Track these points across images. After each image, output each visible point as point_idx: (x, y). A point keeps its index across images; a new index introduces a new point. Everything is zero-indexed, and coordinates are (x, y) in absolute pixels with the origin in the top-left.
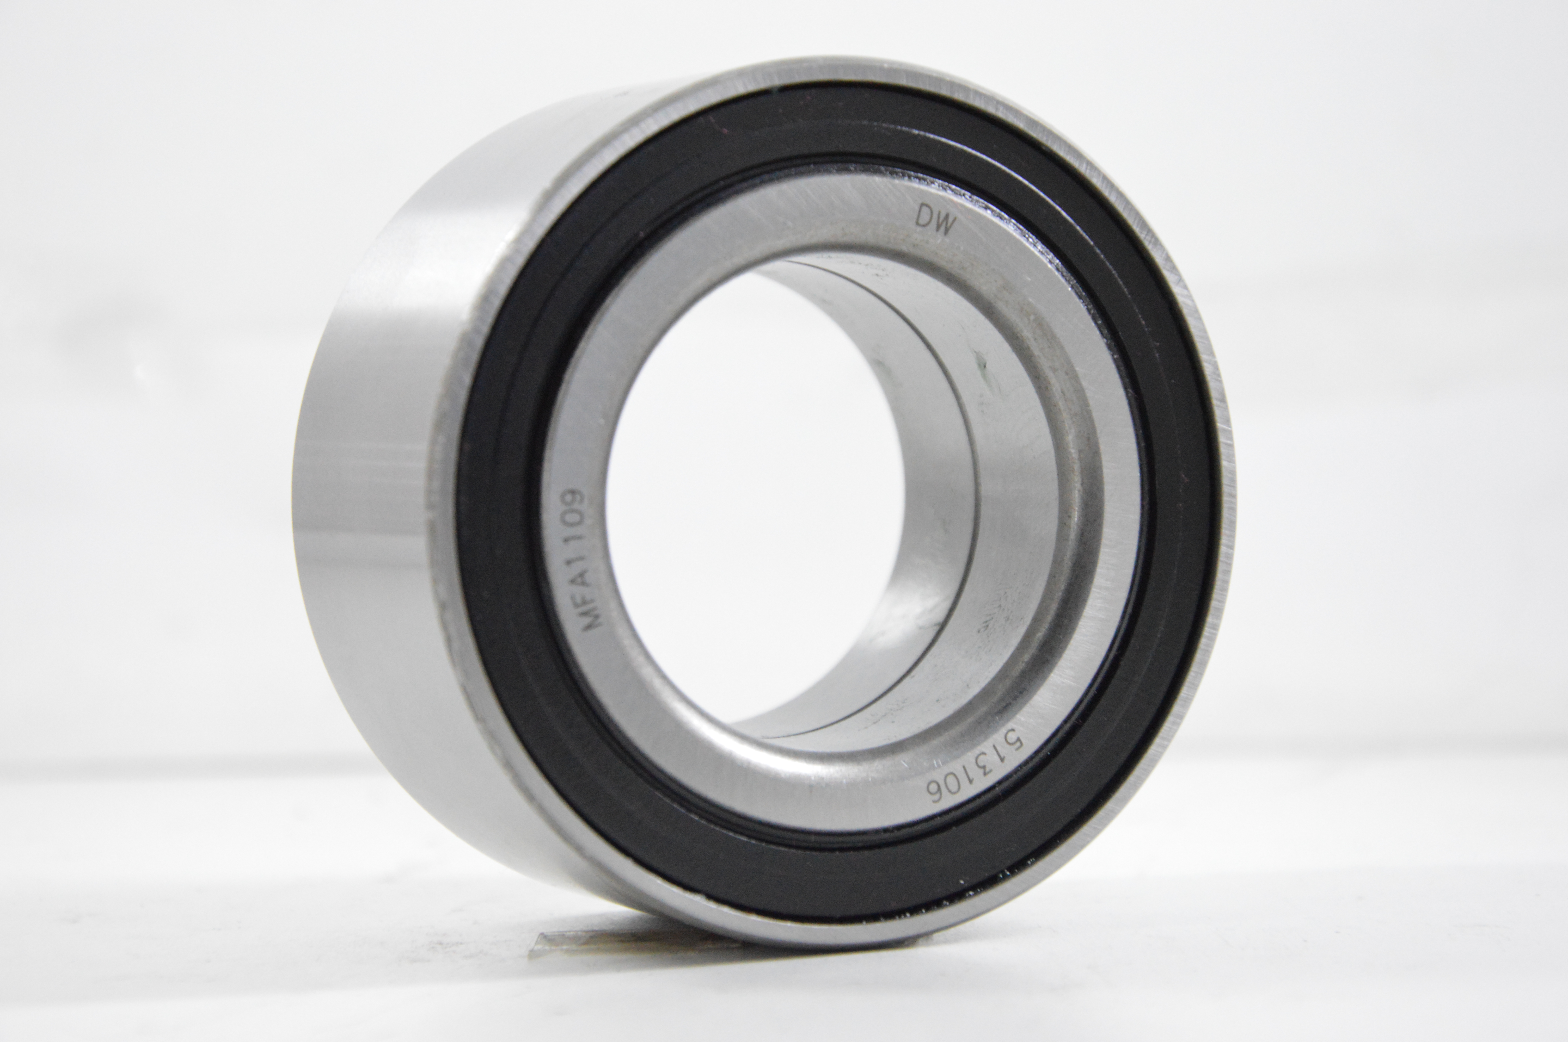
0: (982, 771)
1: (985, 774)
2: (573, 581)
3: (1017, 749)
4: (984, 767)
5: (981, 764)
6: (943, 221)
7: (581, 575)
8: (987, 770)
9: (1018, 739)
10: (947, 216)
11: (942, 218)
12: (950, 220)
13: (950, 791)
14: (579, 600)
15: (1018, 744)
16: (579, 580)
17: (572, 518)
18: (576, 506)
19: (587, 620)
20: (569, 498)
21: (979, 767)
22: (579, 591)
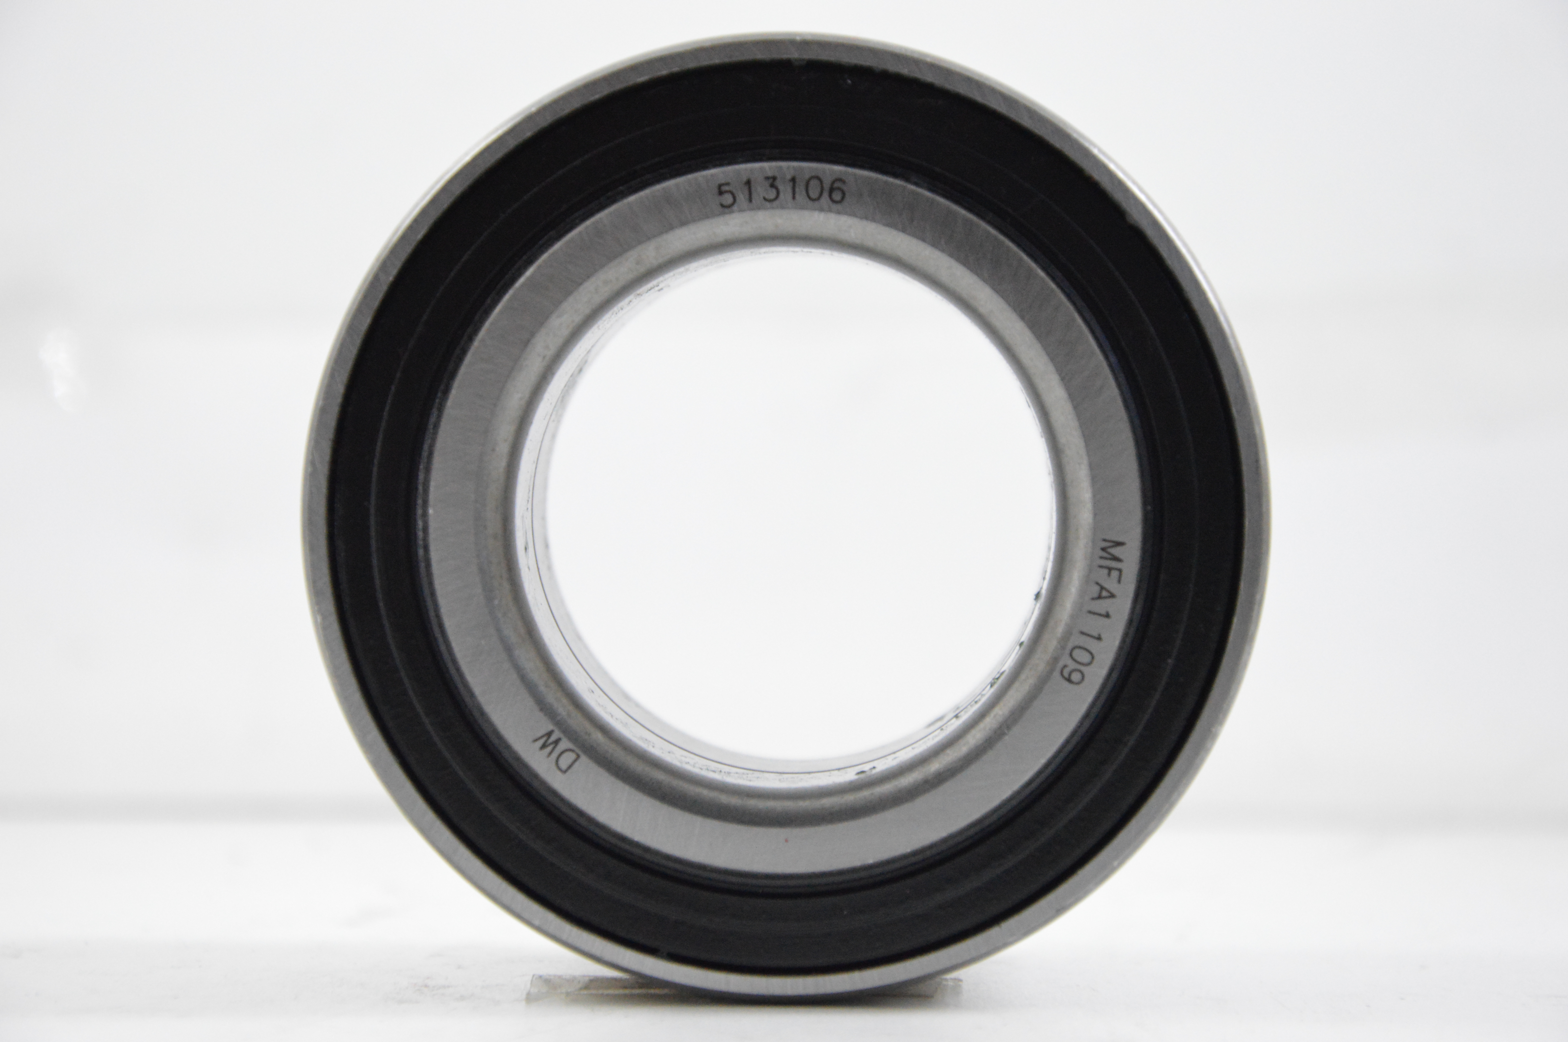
0: (776, 181)
1: (774, 178)
2: (1112, 596)
3: (728, 184)
4: (772, 186)
5: (774, 191)
6: (551, 744)
7: (1100, 597)
8: (771, 181)
9: (721, 193)
10: (542, 747)
11: (549, 749)
12: (541, 742)
14: (1115, 574)
15: (724, 189)
16: (1104, 594)
17: (1084, 657)
18: (1072, 665)
19: (1116, 551)
20: (1076, 677)
22: (1111, 584)
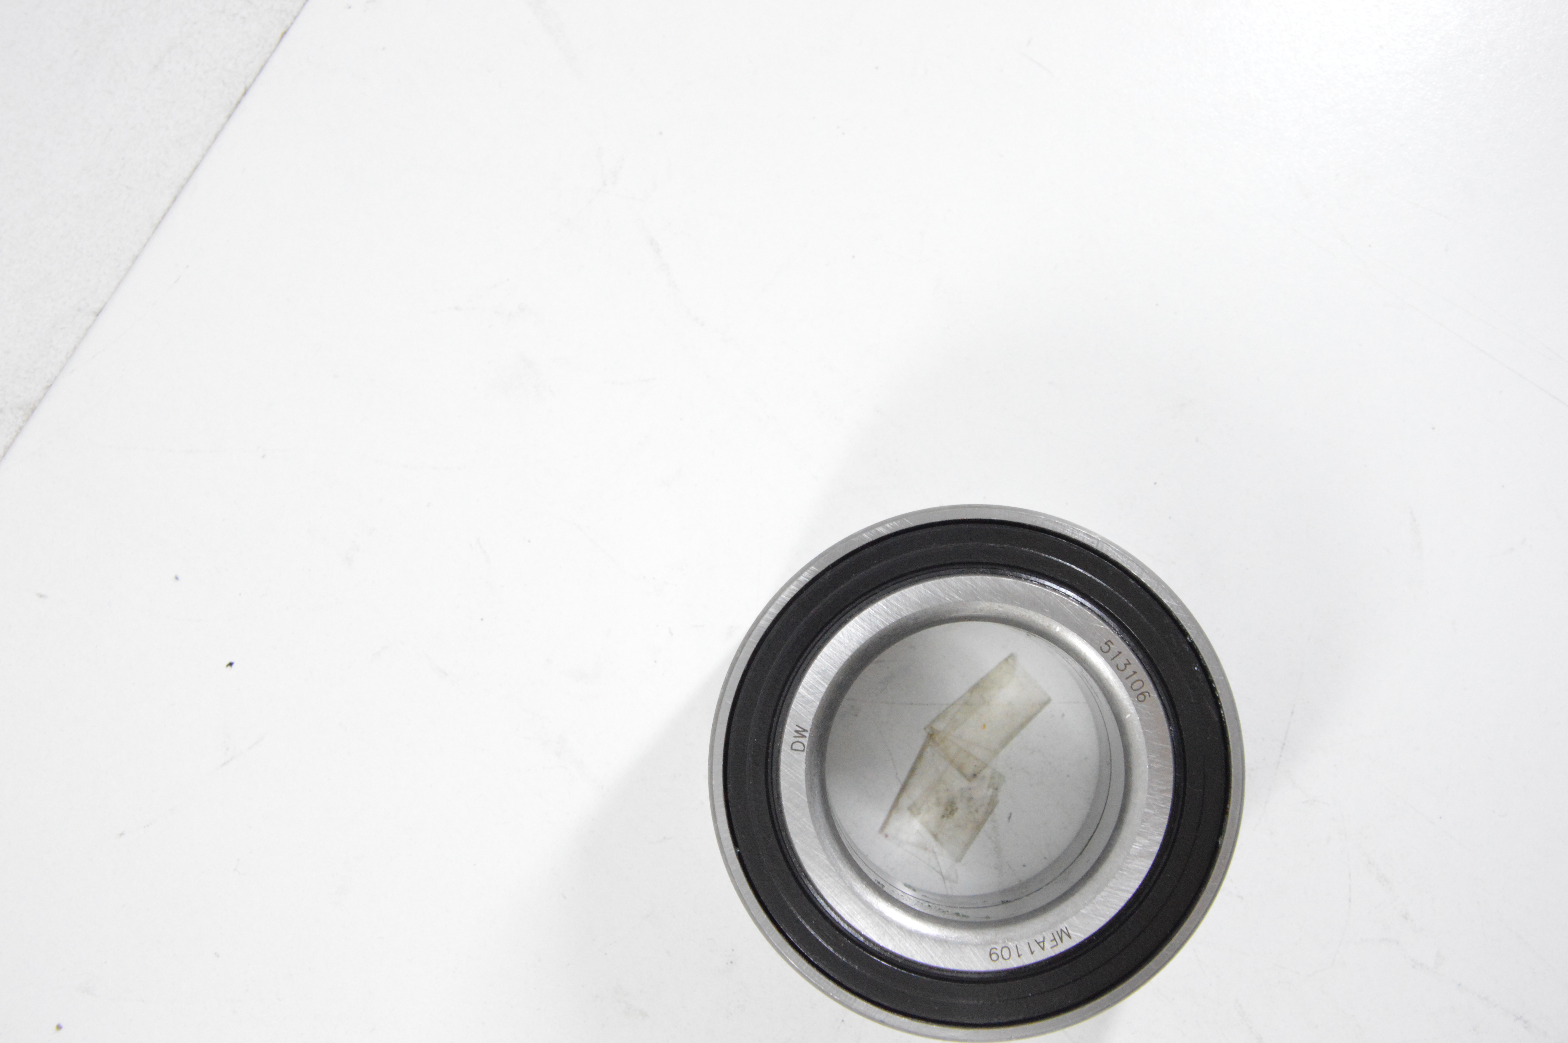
0: (1128, 666)
1: (1130, 664)
2: (1043, 949)
3: (1112, 644)
4: (1125, 665)
6: (801, 734)
7: (1039, 943)
8: (1127, 662)
9: (1106, 643)
10: (797, 732)
11: (797, 735)
12: (799, 729)
13: (1143, 686)
14: (1055, 943)
15: (1109, 643)
16: (1041, 943)
17: (1006, 954)
18: (999, 952)
19: (1065, 937)
20: (994, 957)
21: (1126, 667)
22: (1047, 945)
